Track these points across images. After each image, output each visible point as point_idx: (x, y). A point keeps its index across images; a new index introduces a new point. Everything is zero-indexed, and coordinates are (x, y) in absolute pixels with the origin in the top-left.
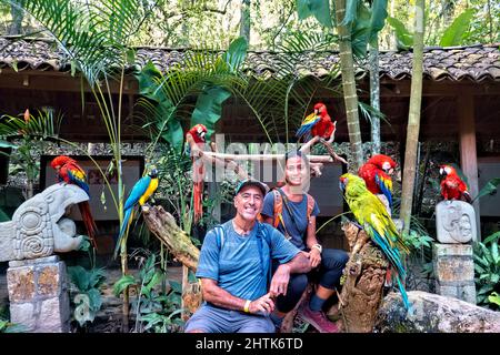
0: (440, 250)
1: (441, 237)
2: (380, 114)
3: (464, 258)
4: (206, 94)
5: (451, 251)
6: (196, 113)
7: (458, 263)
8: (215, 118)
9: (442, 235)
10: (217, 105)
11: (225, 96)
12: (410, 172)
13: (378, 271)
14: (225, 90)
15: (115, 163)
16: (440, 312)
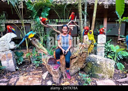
0: (98, 45)
1: (98, 43)
2: (87, 14)
3: (103, 47)
4: (44, 8)
5: (100, 45)
6: (42, 13)
7: (101, 48)
8: (47, 15)
9: (99, 42)
10: (47, 11)
11: (49, 9)
12: (93, 28)
13: (86, 54)
14: (49, 7)
15: (23, 27)
16: (97, 60)
